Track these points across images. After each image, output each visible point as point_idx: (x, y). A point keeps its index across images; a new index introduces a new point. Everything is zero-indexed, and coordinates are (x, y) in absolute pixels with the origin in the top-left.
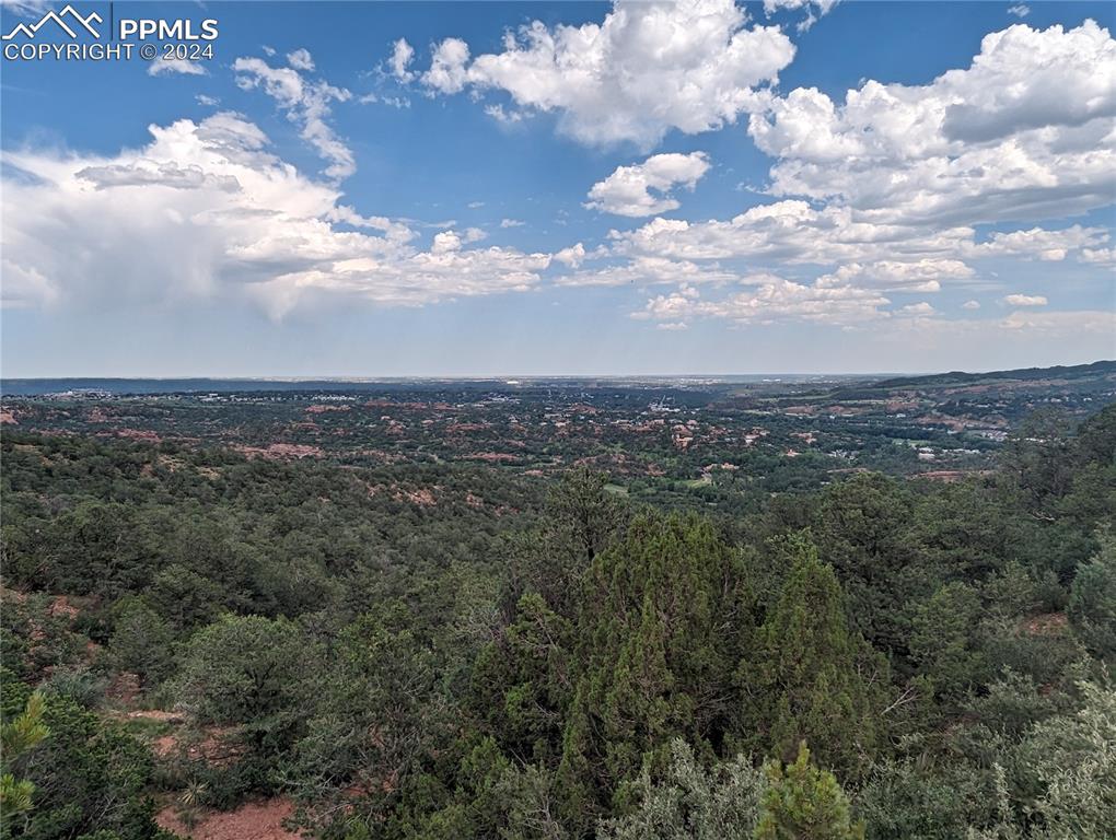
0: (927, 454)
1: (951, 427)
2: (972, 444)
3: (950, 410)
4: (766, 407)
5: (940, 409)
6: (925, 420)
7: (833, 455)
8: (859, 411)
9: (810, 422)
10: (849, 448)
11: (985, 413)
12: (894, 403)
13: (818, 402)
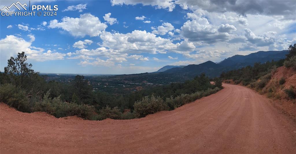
0: (124, 86)
1: (125, 82)
2: (129, 85)
3: (125, 80)
4: (99, 79)
5: (124, 80)
6: (122, 81)
7: (111, 86)
8: (113, 80)
9: (106, 81)
10: (113, 85)
11: (130, 80)
12: (117, 79)
13: (106, 78)
